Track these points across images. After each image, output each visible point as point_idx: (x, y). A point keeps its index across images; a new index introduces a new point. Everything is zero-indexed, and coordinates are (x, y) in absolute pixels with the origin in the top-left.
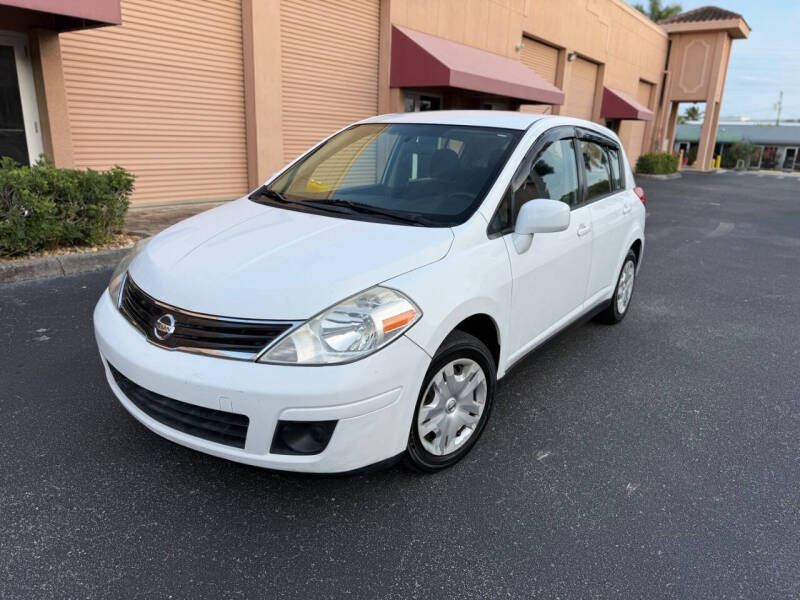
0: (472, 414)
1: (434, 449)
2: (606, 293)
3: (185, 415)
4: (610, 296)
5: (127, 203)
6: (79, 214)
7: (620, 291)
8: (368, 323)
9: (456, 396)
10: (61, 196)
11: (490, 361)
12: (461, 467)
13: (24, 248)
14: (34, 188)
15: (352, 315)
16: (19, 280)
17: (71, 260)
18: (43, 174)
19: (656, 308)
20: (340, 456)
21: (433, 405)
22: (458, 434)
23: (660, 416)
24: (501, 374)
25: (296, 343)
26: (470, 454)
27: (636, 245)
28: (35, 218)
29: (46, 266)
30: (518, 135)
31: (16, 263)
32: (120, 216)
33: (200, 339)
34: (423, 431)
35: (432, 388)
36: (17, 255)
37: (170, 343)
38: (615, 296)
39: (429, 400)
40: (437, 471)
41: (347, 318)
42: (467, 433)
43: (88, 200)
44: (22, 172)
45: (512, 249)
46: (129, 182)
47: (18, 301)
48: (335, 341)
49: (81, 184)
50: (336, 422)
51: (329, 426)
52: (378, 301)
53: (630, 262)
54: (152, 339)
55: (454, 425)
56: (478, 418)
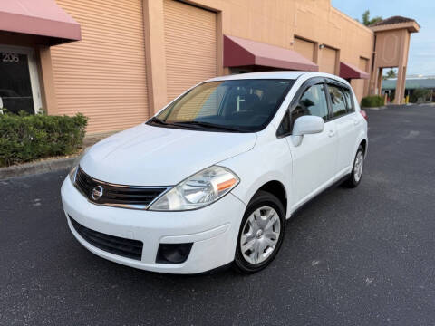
0: (272, 239)
1: (250, 260)
2: (348, 170)
3: (109, 242)
4: (350, 172)
5: (84, 132)
6: (59, 139)
7: (355, 169)
8: (209, 186)
9: (262, 229)
10: (50, 129)
11: (282, 208)
12: (267, 270)
13: (30, 157)
14: (36, 126)
15: (200, 182)
16: (27, 174)
17: (54, 162)
18: (40, 118)
19: (378, 178)
20: (195, 264)
21: (249, 234)
22: (265, 251)
23: (383, 239)
24: (288, 216)
25: (169, 198)
26: (273, 263)
27: (363, 143)
28: (36, 141)
29: (41, 167)
30: (292, 82)
31: (26, 165)
32: (81, 139)
33: (117, 198)
34: (244, 249)
35: (248, 224)
36: (26, 161)
37: (100, 201)
38: (353, 172)
39: (247, 231)
40: (253, 273)
41: (198, 184)
42: (270, 250)
43: (63, 131)
44: (30, 118)
45: (291, 144)
46: (86, 121)
47: (25, 185)
48: (191, 197)
49: (60, 123)
50: (192, 244)
51: (188, 246)
52: (214, 173)
53: (360, 153)
54: (90, 199)
55: (262, 245)
56: (276, 241)
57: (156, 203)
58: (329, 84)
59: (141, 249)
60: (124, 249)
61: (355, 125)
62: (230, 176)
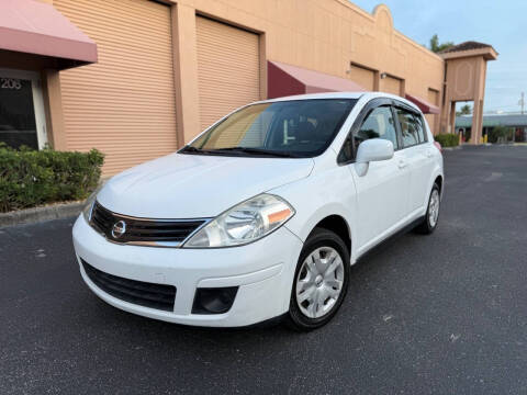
0: (335, 288)
1: (308, 313)
2: (421, 211)
4: (424, 213)
5: (100, 172)
6: (69, 179)
7: (430, 211)
8: (258, 219)
9: (322, 274)
10: (57, 167)
11: (345, 249)
12: (329, 326)
13: (33, 201)
14: (41, 163)
15: (246, 213)
16: (29, 222)
17: (64, 209)
18: (47, 154)
19: (456, 224)
20: (240, 315)
21: (307, 280)
22: (325, 303)
23: (469, 290)
24: (353, 261)
25: (208, 233)
26: (335, 318)
27: (439, 180)
28: (40, 182)
29: (46, 212)
30: (353, 102)
31: (27, 211)
32: (95, 181)
33: (143, 235)
34: (301, 298)
35: (304, 268)
36: (27, 207)
38: (428, 215)
39: (303, 276)
40: (311, 330)
41: (243, 216)
42: (332, 302)
43: (74, 170)
44: (34, 153)
45: (355, 173)
46: (102, 158)
47: (26, 234)
48: (237, 232)
49: (70, 160)
50: (237, 288)
51: (233, 291)
52: (263, 203)
53: (435, 192)
54: (110, 238)
55: (322, 295)
56: (339, 291)
58: (396, 107)
59: (173, 297)
60: (152, 298)
61: (426, 158)
62: (282, 207)
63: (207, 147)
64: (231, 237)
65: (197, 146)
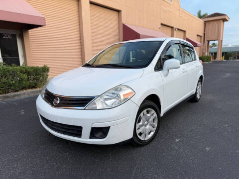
0: (153, 127)
1: (141, 138)
2: (193, 91)
4: (194, 93)
5: (48, 76)
6: (34, 79)
7: (197, 91)
8: (118, 96)
9: (148, 121)
10: (29, 73)
11: (158, 110)
12: (151, 144)
13: (18, 89)
14: (21, 72)
15: (113, 94)
16: (16, 98)
17: (32, 92)
18: (24, 68)
19: (209, 97)
20: (111, 139)
21: (141, 123)
22: (149, 134)
23: (215, 127)
24: (162, 115)
25: (96, 103)
26: (153, 140)
27: (201, 77)
28: (21, 80)
29: (24, 94)
30: (162, 42)
31: (16, 93)
32: (46, 79)
33: (68, 104)
34: (138, 132)
35: (140, 118)
36: (16, 91)
37: (58, 106)
38: (196, 93)
39: (139, 122)
40: (143, 146)
41: (112, 95)
42: (152, 133)
43: (36, 75)
44: (19, 67)
45: (163, 76)
46: (48, 69)
47: (15, 103)
48: (109, 102)
49: (34, 70)
50: (109, 127)
51: (107, 129)
52: (121, 89)
53: (200, 83)
54: (53, 105)
55: (148, 130)
56: (155, 128)
57: (89, 105)
58: (182, 44)
59: (81, 131)
60: (72, 132)
61: (195, 67)
62: (129, 91)
63: (95, 64)
64: (106, 105)
65: (91, 63)
